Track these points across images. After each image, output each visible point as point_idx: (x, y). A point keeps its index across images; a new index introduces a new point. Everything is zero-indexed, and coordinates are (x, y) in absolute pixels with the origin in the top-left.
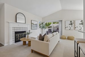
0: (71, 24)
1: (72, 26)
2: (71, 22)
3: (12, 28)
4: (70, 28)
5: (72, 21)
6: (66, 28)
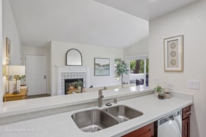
3: (61, 75)
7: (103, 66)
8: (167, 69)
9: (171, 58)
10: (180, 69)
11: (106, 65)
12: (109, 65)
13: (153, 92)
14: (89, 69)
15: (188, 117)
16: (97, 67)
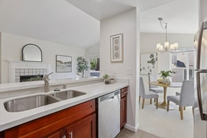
0: (152, 62)
1: (154, 67)
2: (152, 56)
3: (14, 71)
4: (151, 71)
5: (155, 54)
6: (141, 70)
7: (65, 63)
8: (113, 60)
9: (115, 52)
10: (121, 60)
11: (69, 63)
12: (71, 62)
13: (102, 80)
14: (50, 66)
15: (125, 96)
16: (58, 63)
